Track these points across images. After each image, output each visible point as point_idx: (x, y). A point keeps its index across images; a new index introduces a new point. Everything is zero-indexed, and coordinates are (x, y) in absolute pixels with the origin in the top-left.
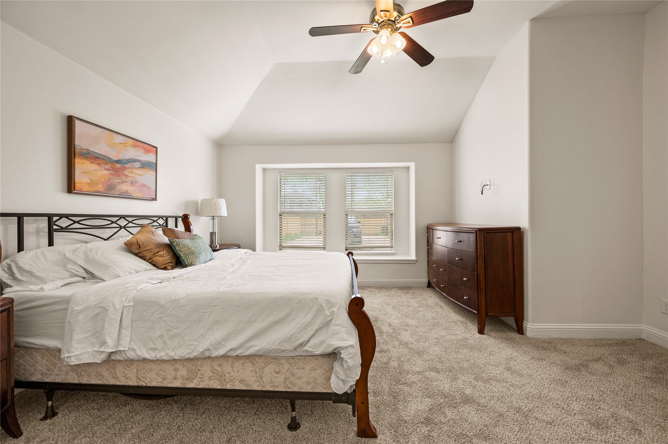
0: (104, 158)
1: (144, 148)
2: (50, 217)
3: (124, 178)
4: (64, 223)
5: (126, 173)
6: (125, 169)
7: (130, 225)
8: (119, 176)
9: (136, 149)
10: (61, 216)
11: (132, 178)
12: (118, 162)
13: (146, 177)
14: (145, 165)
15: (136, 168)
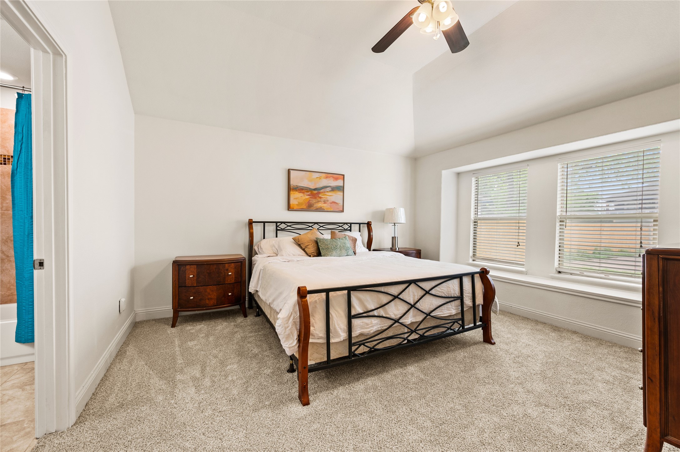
0: (306, 189)
1: (333, 177)
2: (277, 223)
3: (319, 199)
4: (283, 226)
5: (320, 196)
6: (319, 193)
7: (321, 228)
8: (316, 198)
9: (328, 179)
10: (282, 223)
11: (324, 199)
12: (315, 189)
13: (336, 197)
14: (335, 189)
15: (328, 192)
